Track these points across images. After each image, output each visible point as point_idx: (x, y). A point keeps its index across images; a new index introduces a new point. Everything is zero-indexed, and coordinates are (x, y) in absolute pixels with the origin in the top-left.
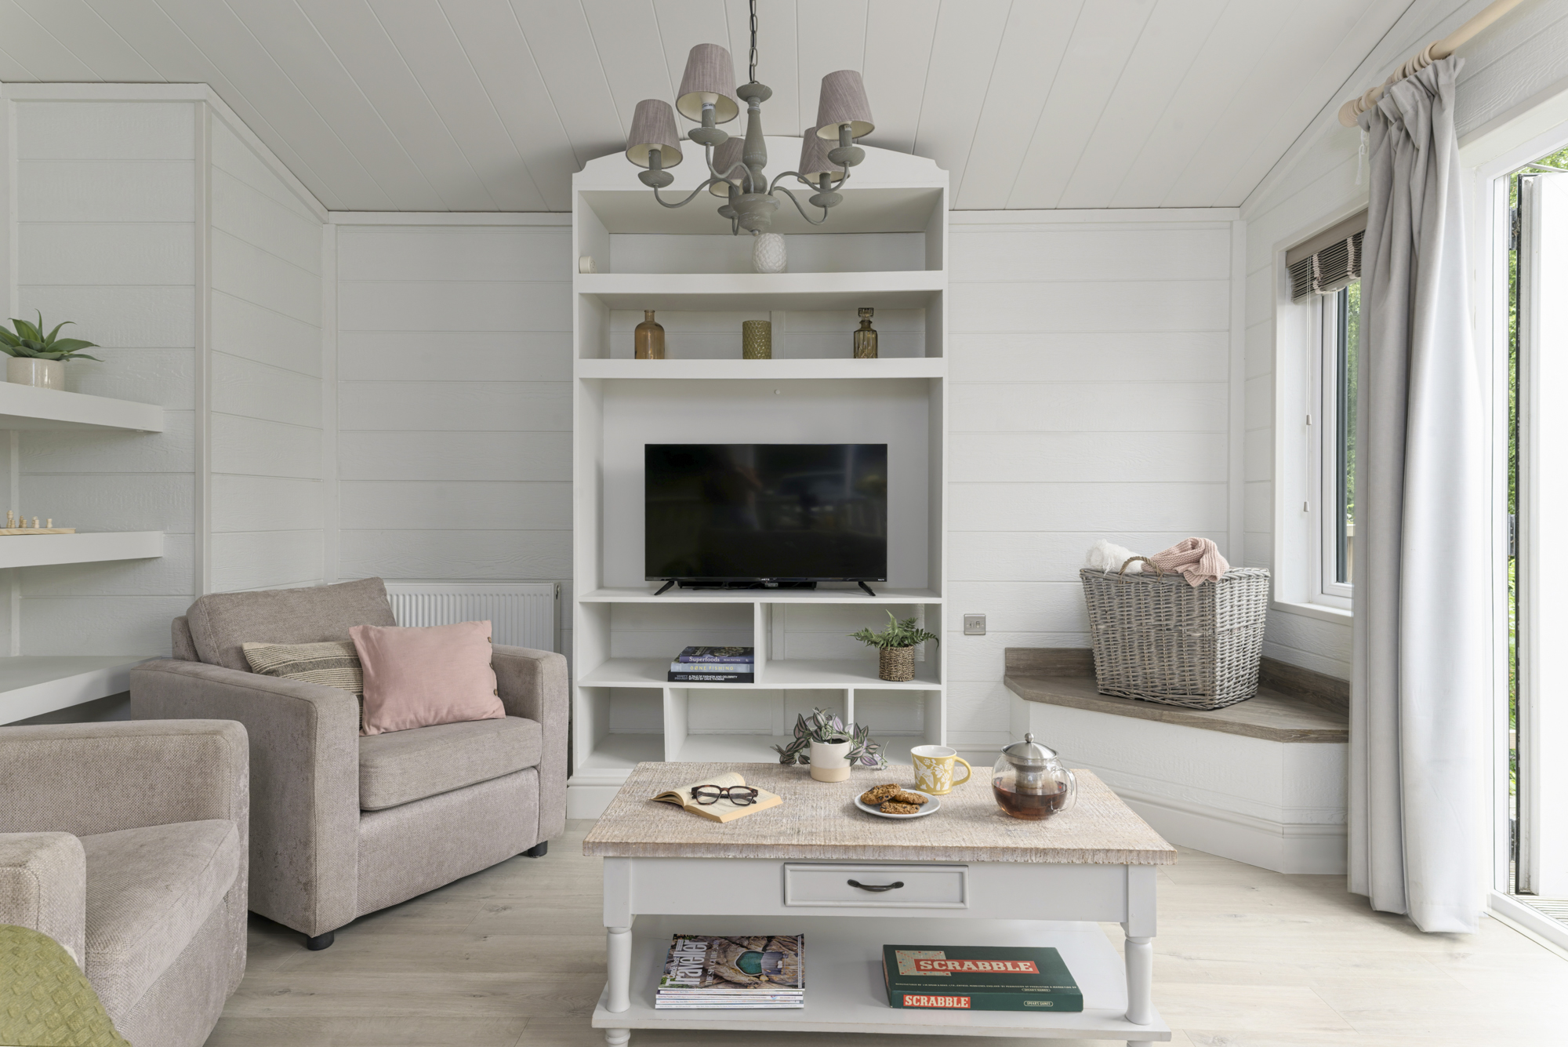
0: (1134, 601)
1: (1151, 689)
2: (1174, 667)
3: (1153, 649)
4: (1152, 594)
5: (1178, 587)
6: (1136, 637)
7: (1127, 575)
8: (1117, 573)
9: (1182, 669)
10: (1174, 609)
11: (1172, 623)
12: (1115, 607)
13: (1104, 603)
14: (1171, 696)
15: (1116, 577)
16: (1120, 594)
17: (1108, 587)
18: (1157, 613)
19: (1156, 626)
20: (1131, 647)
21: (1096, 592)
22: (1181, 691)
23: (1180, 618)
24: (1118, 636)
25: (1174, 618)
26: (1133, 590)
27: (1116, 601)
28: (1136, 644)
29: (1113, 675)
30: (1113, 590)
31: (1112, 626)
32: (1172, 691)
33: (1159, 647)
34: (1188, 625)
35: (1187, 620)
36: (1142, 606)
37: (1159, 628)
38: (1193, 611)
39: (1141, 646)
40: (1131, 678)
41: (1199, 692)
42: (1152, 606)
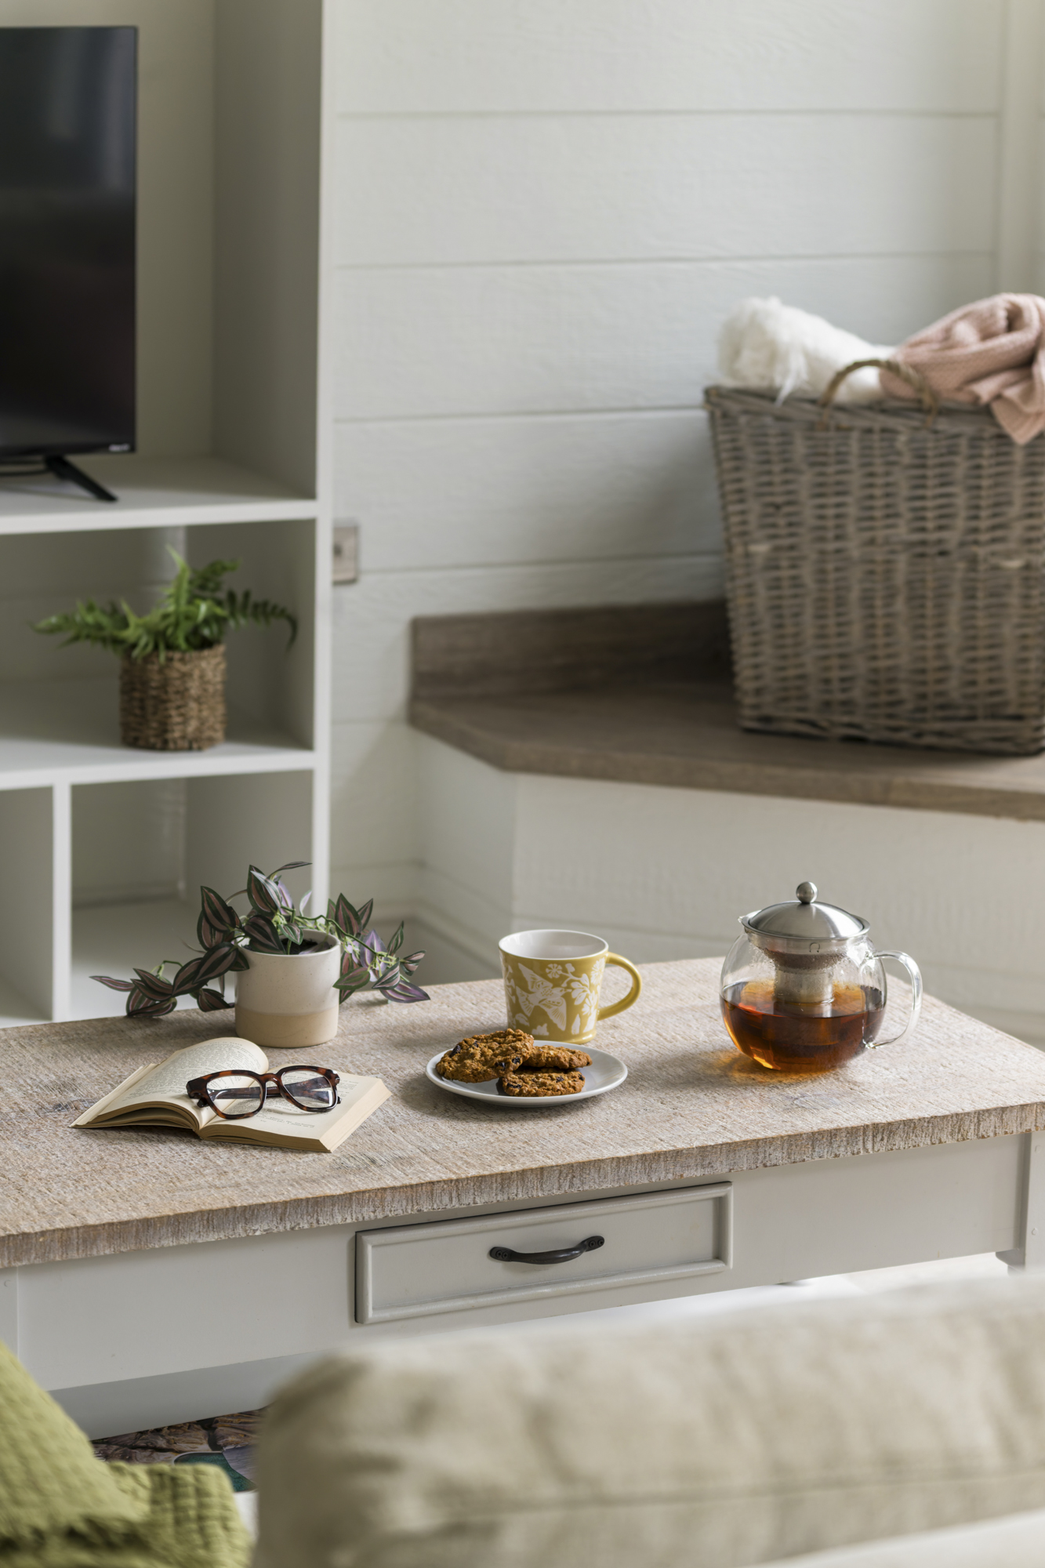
0: (855, 479)
1: (889, 710)
2: (951, 652)
3: (900, 605)
4: (907, 459)
5: (975, 441)
6: (856, 574)
7: (841, 408)
8: (813, 402)
9: (971, 654)
10: (961, 500)
11: (952, 537)
12: (804, 494)
13: (770, 484)
14: (938, 726)
15: (810, 413)
16: (817, 460)
17: (786, 438)
18: (914, 510)
19: (912, 545)
20: (841, 602)
21: (751, 453)
22: (963, 712)
23: (974, 524)
24: (807, 573)
25: (960, 523)
26: (854, 446)
27: (806, 479)
28: (854, 595)
29: (784, 679)
30: (800, 448)
31: (792, 548)
32: (940, 713)
33: (916, 599)
34: (994, 541)
35: (994, 528)
36: (878, 492)
37: (919, 552)
38: (1009, 503)
39: (867, 600)
40: (836, 685)
41: (1011, 710)
42: (904, 491)
